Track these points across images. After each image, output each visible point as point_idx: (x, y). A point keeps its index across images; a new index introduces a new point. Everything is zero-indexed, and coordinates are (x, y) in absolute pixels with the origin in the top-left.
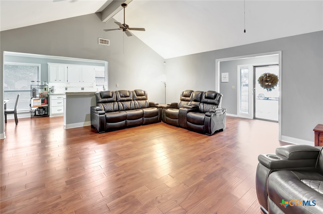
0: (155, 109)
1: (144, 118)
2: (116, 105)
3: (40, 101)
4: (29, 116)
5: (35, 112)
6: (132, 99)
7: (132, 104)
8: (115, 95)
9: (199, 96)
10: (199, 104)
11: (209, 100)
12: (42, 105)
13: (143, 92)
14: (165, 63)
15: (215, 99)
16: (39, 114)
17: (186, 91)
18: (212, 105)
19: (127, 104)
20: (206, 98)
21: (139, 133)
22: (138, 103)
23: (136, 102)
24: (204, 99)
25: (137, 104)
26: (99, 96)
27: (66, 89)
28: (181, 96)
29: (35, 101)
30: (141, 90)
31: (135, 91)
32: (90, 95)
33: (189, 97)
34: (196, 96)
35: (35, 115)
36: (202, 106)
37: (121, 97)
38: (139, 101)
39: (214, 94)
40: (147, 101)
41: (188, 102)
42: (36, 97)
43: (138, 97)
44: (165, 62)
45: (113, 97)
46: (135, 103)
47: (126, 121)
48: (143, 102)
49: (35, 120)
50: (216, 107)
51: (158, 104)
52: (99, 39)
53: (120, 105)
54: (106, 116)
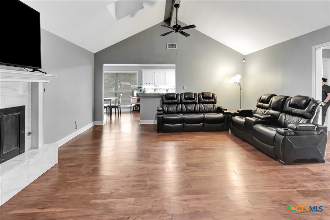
0: (221, 115)
1: (205, 123)
2: (180, 107)
3: (136, 100)
4: (129, 110)
5: (133, 108)
6: (197, 102)
7: (196, 107)
8: (179, 97)
9: (281, 103)
10: (279, 114)
11: (295, 110)
12: (137, 102)
13: (211, 95)
14: (244, 61)
15: (304, 109)
16: (135, 109)
17: (265, 95)
18: (299, 118)
19: (191, 107)
20: (291, 105)
21: (192, 139)
22: (204, 106)
23: (202, 105)
24: (287, 107)
25: (202, 108)
26: (164, 98)
27: (155, 90)
28: (258, 101)
29: (133, 100)
30: (209, 93)
31: (203, 94)
32: (159, 96)
33: (268, 103)
34: (278, 102)
35: (133, 110)
36: (283, 117)
37: (185, 99)
38: (205, 105)
39: (304, 101)
40: (216, 105)
41: (265, 110)
42: (134, 96)
43: (204, 100)
44: (244, 59)
45: (178, 99)
46: (201, 107)
47: (184, 124)
48: (210, 106)
49: (133, 114)
50: (305, 122)
51: (226, 110)
52: (167, 44)
53: (184, 108)
54: (163, 116)
